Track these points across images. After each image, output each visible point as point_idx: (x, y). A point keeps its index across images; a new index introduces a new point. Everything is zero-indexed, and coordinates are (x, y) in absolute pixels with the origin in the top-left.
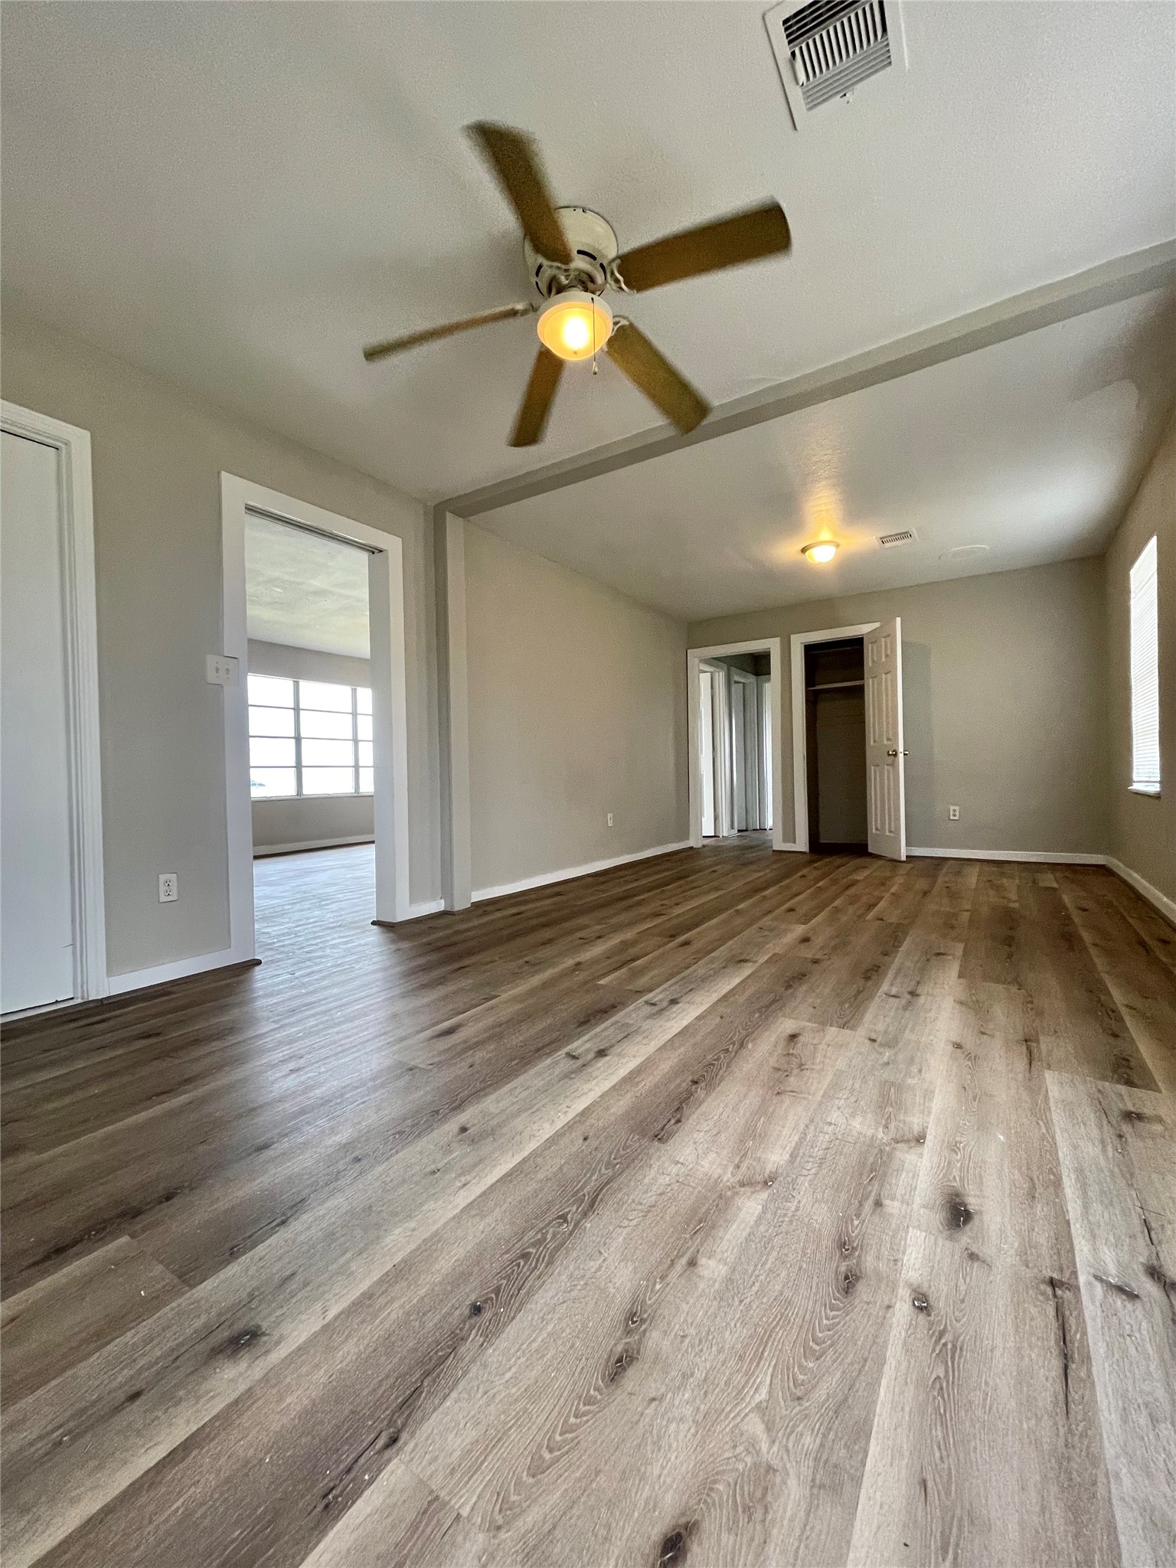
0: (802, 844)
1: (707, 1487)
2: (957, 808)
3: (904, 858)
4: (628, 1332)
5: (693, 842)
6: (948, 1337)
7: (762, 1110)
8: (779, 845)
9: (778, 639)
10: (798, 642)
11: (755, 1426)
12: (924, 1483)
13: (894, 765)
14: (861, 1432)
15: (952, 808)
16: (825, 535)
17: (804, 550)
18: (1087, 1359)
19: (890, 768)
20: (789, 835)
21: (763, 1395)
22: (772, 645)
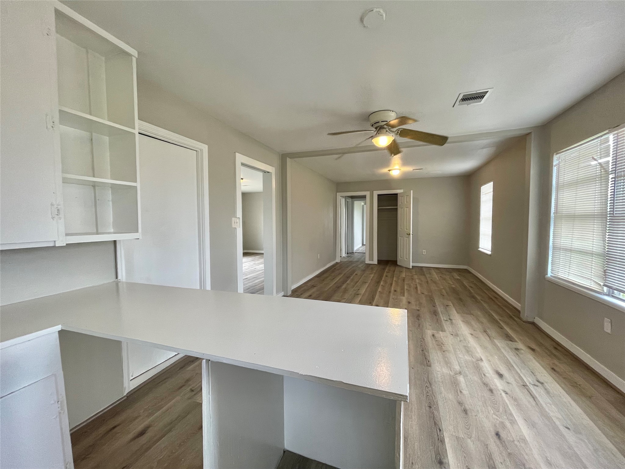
0: (375, 262)
1: (495, 426)
2: (425, 251)
3: (411, 268)
4: (461, 406)
5: (338, 260)
6: (514, 398)
7: (444, 357)
8: (368, 261)
9: (369, 192)
10: (376, 193)
11: (494, 416)
12: (525, 419)
13: (409, 238)
14: (511, 414)
15: (424, 251)
16: (397, 167)
17: (389, 170)
18: (536, 397)
19: (407, 238)
20: (371, 258)
21: (492, 412)
22: (367, 194)
